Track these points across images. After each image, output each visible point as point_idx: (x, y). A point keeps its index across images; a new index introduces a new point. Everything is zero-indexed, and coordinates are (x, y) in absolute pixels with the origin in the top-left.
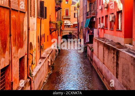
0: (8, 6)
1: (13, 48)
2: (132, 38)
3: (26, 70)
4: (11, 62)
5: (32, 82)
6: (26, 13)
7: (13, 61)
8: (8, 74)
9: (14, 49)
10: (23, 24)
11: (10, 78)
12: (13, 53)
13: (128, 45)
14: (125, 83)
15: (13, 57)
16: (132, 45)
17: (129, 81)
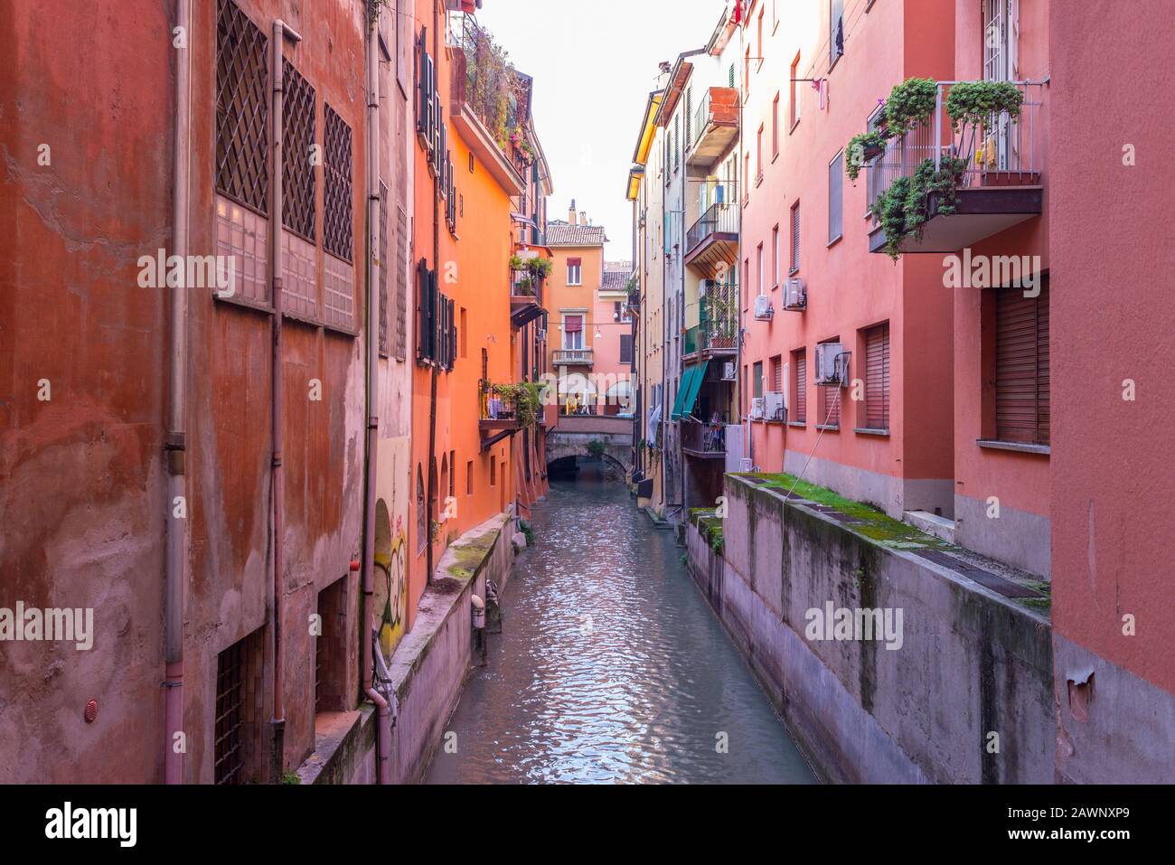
0: (264, 305)
1: (289, 531)
2: (952, 476)
3: (351, 658)
4: (274, 610)
5: (386, 724)
6: (360, 340)
7: (285, 607)
8: (258, 681)
9: (290, 536)
10: (342, 399)
11: (265, 701)
12: (284, 561)
13: (926, 518)
14: (918, 734)
15: (284, 584)
16: (951, 517)
17: (941, 725)
